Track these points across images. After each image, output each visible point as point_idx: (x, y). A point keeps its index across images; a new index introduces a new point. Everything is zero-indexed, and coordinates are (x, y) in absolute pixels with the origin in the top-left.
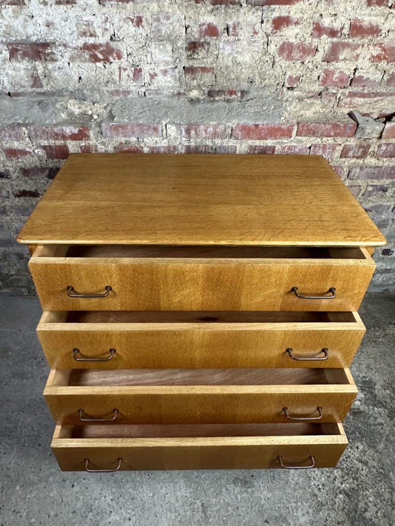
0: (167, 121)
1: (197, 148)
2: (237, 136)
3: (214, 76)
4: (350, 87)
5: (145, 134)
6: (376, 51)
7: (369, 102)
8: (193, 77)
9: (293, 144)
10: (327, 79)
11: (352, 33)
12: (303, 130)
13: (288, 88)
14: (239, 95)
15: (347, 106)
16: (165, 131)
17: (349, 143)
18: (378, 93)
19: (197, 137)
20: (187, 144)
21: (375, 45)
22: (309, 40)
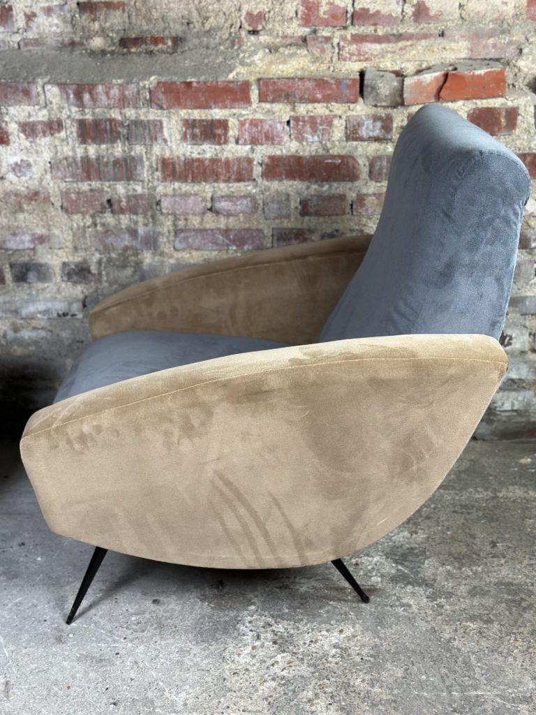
0: (46, 80)
1: (96, 124)
2: (159, 102)
3: (126, 15)
4: (351, 27)
5: (10, 99)
7: (389, 49)
8: (93, 16)
9: (259, 116)
10: (309, 15)
12: (267, 91)
14: (170, 43)
15: (355, 58)
16: (42, 97)
17: (354, 113)
18: (401, 35)
19: (95, 104)
20: (81, 117)
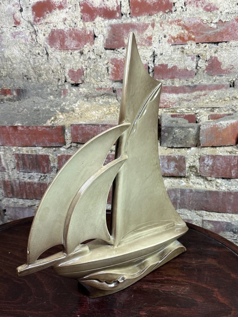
6: (175, 31)
10: (117, 71)
11: (133, 12)
12: (77, 135)
13: (72, 84)
14: (15, 94)
18: (195, 86)
21: (171, 23)
22: (80, 25)
